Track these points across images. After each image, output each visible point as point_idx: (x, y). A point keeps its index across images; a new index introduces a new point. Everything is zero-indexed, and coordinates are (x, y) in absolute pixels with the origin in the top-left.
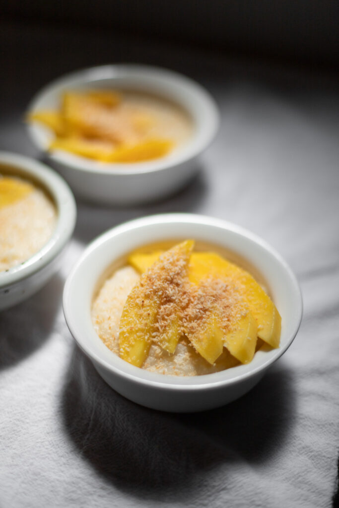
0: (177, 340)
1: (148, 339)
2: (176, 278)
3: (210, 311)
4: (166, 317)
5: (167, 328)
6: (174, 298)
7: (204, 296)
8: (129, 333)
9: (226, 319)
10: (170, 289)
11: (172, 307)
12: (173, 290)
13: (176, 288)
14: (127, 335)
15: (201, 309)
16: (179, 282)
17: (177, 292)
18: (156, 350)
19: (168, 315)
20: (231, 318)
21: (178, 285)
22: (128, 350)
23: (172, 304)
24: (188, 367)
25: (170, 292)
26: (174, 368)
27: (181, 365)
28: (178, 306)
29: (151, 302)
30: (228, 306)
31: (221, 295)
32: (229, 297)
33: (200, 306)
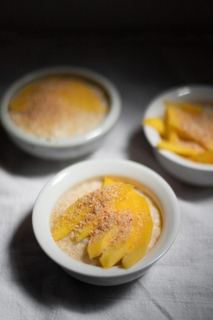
0: (85, 236)
1: (71, 227)
2: (104, 202)
3: (109, 229)
4: (87, 221)
5: (84, 227)
6: (97, 212)
7: (112, 219)
8: (65, 218)
9: (116, 238)
10: (98, 207)
11: (93, 217)
12: (99, 208)
13: (102, 208)
14: (63, 219)
15: (106, 225)
17: (101, 210)
18: (72, 235)
19: (89, 220)
20: (118, 239)
21: (104, 206)
22: (58, 227)
23: (94, 215)
24: (81, 253)
25: (97, 208)
26: (74, 250)
27: (79, 250)
28: (96, 218)
29: (85, 208)
30: (122, 232)
31: (124, 223)
32: (127, 227)
33: (106, 223)
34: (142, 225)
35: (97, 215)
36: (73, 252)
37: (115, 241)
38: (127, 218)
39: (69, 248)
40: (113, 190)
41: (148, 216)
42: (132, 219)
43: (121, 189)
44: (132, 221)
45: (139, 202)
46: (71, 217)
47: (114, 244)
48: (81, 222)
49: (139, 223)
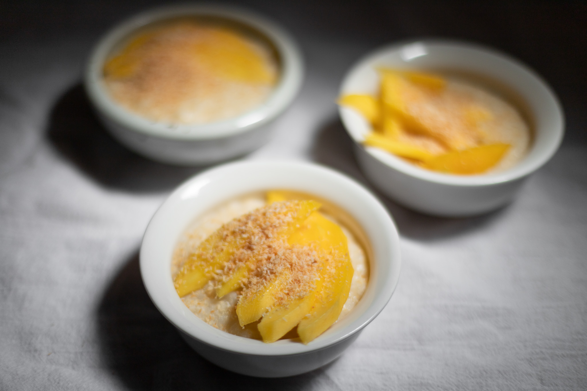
0: (232, 288)
1: (208, 272)
3: (276, 276)
4: (237, 262)
7: (281, 259)
8: (198, 258)
9: (287, 292)
10: (257, 237)
11: (248, 254)
12: (259, 240)
13: (264, 239)
14: (195, 258)
15: (270, 269)
16: (270, 235)
17: (262, 243)
18: (209, 286)
21: (267, 237)
22: (186, 272)
24: (224, 317)
25: (255, 239)
26: (212, 312)
27: (221, 312)
28: (254, 256)
29: (233, 240)
30: (299, 281)
31: (302, 267)
32: (308, 273)
33: (270, 266)
35: (254, 251)
36: (211, 315)
37: (286, 297)
38: (308, 258)
39: (204, 308)
40: (285, 210)
41: (344, 257)
42: (316, 260)
43: (299, 209)
44: (315, 264)
45: (329, 233)
46: (209, 255)
47: (284, 302)
48: (226, 263)
49: (328, 267)
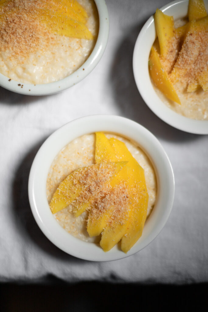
2: (100, 183)
3: (106, 211)
5: (81, 204)
6: (93, 192)
7: (108, 201)
9: (113, 218)
14: (59, 194)
16: (101, 186)
17: (96, 191)
19: (85, 198)
20: (116, 220)
23: (90, 194)
25: (92, 188)
26: (74, 223)
27: (79, 224)
28: (92, 197)
29: (80, 187)
30: (119, 211)
31: (120, 202)
32: (124, 206)
33: (103, 204)
34: (138, 201)
35: (93, 195)
36: (73, 225)
37: (113, 221)
38: (123, 195)
39: (69, 221)
40: (108, 171)
41: (143, 191)
42: (128, 196)
43: (115, 168)
44: (128, 199)
45: (133, 170)
46: (67, 194)
47: (112, 225)
48: (77, 198)
49: (134, 198)
